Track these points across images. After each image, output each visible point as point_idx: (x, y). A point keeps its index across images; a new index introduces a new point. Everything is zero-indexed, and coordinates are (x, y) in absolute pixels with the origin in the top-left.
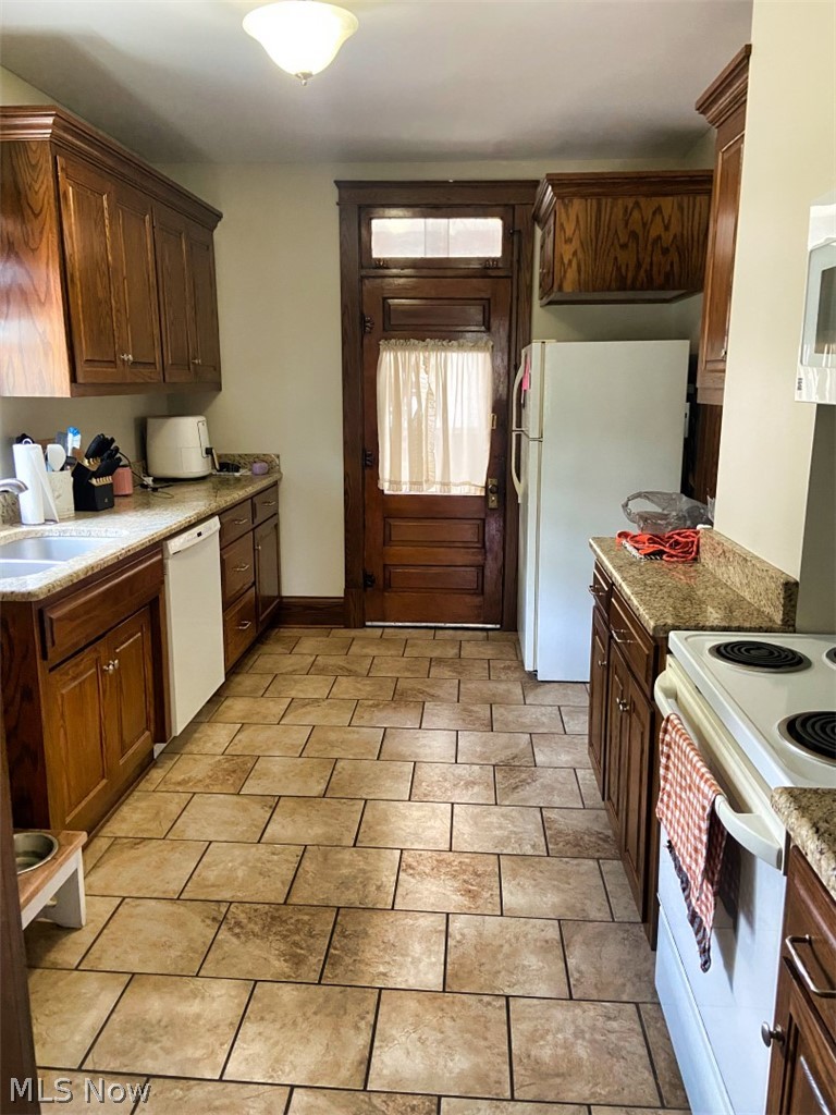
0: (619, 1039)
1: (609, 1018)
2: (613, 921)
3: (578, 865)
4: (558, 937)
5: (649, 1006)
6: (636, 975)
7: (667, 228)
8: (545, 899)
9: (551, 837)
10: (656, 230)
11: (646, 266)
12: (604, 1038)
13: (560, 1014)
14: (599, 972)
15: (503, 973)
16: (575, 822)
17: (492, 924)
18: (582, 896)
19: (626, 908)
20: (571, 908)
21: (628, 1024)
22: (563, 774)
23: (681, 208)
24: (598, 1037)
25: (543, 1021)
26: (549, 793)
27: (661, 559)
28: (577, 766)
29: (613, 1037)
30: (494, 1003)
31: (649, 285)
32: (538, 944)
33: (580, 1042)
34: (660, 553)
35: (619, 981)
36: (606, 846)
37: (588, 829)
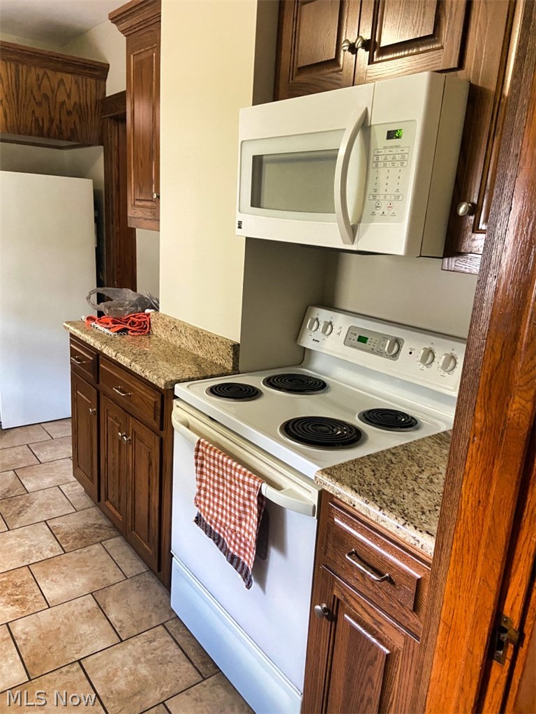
0: (162, 652)
1: (151, 642)
2: (127, 578)
3: (88, 551)
4: (95, 605)
5: (170, 622)
6: (155, 606)
7: (69, 96)
8: (75, 583)
9: (62, 539)
10: (61, 97)
11: (56, 122)
12: (153, 655)
13: (119, 655)
14: (132, 615)
15: (68, 646)
16: (74, 523)
17: (45, 616)
18: (100, 571)
19: (131, 567)
20: (96, 582)
21: (162, 640)
22: (52, 492)
23: (77, 83)
24: (149, 656)
25: (110, 665)
26: (46, 509)
27: (127, 334)
28: (59, 483)
29: (158, 652)
30: (72, 669)
31: (60, 136)
32: (84, 615)
33: (139, 666)
34: (125, 330)
35: (146, 615)
36: (103, 532)
37: (85, 525)
